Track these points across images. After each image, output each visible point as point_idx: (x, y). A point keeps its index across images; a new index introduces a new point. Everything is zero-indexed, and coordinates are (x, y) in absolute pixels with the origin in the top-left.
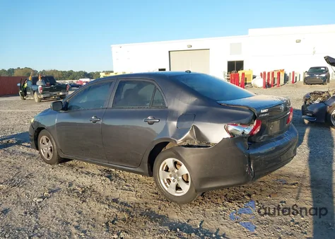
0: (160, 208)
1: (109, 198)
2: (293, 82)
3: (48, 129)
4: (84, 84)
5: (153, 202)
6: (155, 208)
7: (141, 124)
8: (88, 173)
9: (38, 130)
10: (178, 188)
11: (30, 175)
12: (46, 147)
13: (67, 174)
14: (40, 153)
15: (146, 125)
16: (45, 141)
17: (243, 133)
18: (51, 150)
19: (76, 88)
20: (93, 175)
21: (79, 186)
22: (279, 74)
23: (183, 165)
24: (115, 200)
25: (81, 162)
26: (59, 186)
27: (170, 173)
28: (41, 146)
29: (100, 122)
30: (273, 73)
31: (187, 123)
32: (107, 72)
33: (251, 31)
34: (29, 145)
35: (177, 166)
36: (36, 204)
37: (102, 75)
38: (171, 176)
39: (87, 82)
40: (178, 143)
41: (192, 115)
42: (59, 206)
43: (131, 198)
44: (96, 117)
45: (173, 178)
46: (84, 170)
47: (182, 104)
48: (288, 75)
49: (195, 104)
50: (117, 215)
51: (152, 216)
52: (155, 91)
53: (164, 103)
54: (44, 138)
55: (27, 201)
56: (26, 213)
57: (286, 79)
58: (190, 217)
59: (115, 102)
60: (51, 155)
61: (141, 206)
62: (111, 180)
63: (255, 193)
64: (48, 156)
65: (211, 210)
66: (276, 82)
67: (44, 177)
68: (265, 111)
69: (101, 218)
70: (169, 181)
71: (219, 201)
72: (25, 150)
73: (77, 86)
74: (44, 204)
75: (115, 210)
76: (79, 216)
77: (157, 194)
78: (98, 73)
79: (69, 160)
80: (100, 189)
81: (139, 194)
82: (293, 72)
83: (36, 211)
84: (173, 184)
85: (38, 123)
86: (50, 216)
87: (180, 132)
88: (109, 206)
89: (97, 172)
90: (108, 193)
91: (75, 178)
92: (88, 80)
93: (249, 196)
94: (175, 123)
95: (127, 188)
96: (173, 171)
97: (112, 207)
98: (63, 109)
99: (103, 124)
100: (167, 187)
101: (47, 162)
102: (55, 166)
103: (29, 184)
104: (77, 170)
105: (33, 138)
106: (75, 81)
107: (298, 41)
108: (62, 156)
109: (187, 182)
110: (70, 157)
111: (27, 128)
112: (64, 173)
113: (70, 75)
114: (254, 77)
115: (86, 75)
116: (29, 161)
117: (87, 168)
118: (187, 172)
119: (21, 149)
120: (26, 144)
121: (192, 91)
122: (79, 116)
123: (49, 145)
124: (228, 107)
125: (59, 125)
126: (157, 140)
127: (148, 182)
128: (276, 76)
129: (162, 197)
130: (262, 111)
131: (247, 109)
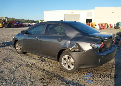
0: (61, 74)
1: (42, 69)
2: (110, 28)
3: (19, 41)
4: (33, 25)
5: (59, 71)
6: (59, 74)
7: (56, 41)
8: (34, 58)
9: (16, 41)
10: (69, 67)
11: (12, 58)
12: (18, 48)
13: (26, 58)
14: (16, 50)
15: (57, 42)
16: (18, 45)
17: (98, 47)
18: (20, 49)
19: (30, 26)
20: (36, 59)
21: (30, 63)
22: (105, 24)
23: (72, 58)
24: (44, 70)
25: (31, 54)
26: (23, 63)
27: (66, 61)
28: (17, 47)
29: (39, 40)
30: (103, 24)
31: (74, 42)
32: (42, 21)
33: (96, 8)
34: (12, 46)
35: (69, 58)
36: (14, 70)
37: (40, 22)
38: (66, 62)
39: (34, 24)
40: (70, 50)
41: (77, 39)
42: (22, 71)
43: (51, 69)
44: (38, 37)
45: (67, 63)
46: (32, 57)
47: (72, 34)
48: (108, 25)
49: (78, 34)
50: (45, 76)
51: (58, 77)
52: (62, 29)
53: (65, 34)
54: (18, 44)
55: (11, 68)
56: (10, 73)
57: (108, 26)
58: (74, 79)
59: (45, 32)
60: (20, 51)
61: (54, 73)
62: (43, 62)
63: (99, 70)
64: (19, 51)
65: (82, 76)
66: (104, 28)
67: (17, 59)
68: (107, 39)
69: (39, 77)
70: (65, 64)
71: (85, 73)
72: (11, 48)
73: (31, 25)
74: (17, 70)
75: (44, 74)
76: (30, 75)
77: (60, 68)
78: (38, 21)
79: (27, 53)
80: (39, 65)
81: (53, 68)
82: (111, 24)
83: (14, 72)
84: (67, 65)
85: (16, 38)
86: (19, 75)
87: (71, 45)
88: (42, 72)
89: (38, 58)
90: (41, 67)
91: (29, 60)
92: (34, 23)
93: (96, 71)
94: (69, 42)
95: (49, 65)
96: (67, 60)
97: (43, 72)
98: (25, 34)
99: (40, 40)
100: (65, 66)
101: (19, 53)
102: (22, 55)
103: (12, 61)
104: (30, 57)
105: (14, 44)
106: (30, 24)
107: (113, 13)
108: (24, 51)
109: (73, 65)
110: (27, 52)
111: (12, 40)
112: (25, 58)
113: (28, 21)
114: (96, 25)
115: (34, 21)
116: (12, 52)
117: (34, 56)
118: (73, 61)
119: (9, 48)
120: (11, 46)
121: (77, 29)
122: (31, 37)
123: (19, 47)
124: (91, 36)
125: (24, 39)
126: (61, 48)
127: (57, 63)
128: (104, 25)
129: (62, 70)
130: (105, 39)
131: (100, 38)
